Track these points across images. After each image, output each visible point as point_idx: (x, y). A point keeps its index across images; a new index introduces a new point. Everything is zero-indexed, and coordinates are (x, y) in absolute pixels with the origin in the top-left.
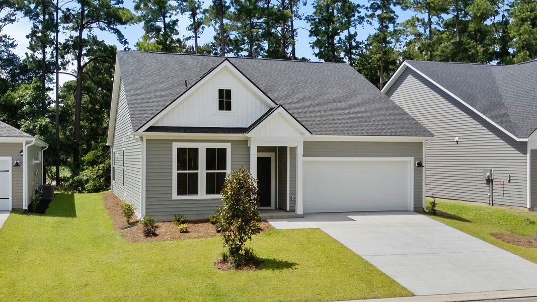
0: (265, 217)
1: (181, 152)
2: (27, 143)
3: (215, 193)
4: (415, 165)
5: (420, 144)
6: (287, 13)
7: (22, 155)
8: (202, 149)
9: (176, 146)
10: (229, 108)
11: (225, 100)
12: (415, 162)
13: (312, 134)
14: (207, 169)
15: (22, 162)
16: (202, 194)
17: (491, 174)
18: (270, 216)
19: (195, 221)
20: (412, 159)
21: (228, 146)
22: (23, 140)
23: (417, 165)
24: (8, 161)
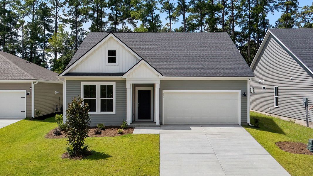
0: (135, 126)
1: (86, 87)
2: (34, 83)
3: (106, 111)
4: (241, 95)
5: (246, 82)
6: (220, 6)
7: (31, 89)
8: (98, 85)
9: (83, 84)
10: (114, 61)
11: (112, 56)
12: (241, 93)
13: (163, 76)
14: (101, 98)
15: (31, 93)
16: (98, 112)
17: (307, 101)
18: (138, 126)
19: (94, 127)
20: (239, 91)
21: (114, 84)
22: (32, 81)
23: (243, 95)
24: (24, 92)
